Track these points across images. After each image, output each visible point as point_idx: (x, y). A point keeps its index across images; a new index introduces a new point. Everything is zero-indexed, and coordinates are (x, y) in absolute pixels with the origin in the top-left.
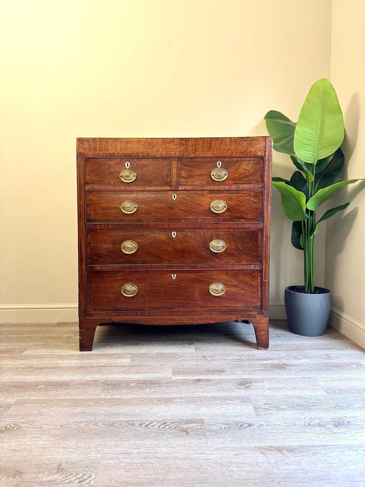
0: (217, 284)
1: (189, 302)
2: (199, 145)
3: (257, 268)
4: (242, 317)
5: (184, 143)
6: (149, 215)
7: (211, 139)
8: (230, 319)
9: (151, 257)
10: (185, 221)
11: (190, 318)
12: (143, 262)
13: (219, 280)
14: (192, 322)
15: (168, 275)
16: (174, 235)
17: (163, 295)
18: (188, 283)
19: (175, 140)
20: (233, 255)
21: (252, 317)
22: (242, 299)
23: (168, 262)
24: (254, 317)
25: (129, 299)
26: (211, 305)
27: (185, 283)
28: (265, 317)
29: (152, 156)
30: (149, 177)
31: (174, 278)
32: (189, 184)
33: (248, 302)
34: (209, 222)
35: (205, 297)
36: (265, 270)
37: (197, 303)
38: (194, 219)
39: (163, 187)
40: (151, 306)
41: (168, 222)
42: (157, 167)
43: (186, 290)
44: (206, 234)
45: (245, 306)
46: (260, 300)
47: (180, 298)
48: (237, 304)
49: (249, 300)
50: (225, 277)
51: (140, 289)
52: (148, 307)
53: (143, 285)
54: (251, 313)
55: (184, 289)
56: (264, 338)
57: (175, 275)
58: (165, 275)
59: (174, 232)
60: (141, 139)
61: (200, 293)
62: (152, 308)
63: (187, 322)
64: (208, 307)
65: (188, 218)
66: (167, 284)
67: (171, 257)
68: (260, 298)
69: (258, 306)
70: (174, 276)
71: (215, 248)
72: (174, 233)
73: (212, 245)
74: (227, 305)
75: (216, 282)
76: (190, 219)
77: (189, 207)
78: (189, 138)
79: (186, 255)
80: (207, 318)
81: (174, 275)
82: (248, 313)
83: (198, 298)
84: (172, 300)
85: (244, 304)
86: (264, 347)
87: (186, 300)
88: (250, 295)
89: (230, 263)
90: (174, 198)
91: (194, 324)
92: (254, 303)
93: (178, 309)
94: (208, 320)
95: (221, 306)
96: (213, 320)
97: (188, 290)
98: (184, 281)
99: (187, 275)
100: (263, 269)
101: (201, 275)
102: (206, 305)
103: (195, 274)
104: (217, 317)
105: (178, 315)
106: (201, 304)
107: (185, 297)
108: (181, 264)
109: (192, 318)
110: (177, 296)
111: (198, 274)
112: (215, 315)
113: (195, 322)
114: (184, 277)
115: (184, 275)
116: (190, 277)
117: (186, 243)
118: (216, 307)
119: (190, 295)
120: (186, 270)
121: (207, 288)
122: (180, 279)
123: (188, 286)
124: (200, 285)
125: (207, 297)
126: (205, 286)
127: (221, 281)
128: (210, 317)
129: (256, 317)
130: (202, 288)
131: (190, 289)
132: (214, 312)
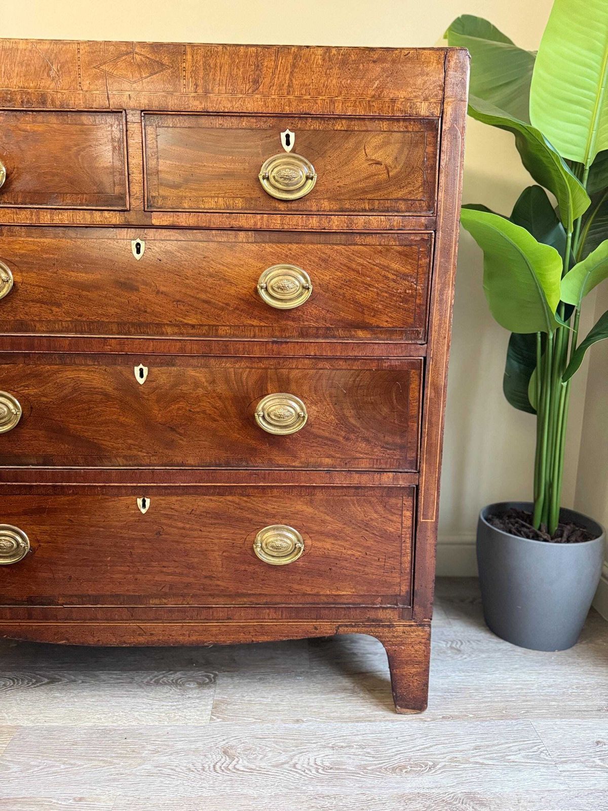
0: (277, 529)
1: (192, 580)
2: (218, 69)
3: (401, 483)
4: (353, 626)
5: (166, 61)
6: (54, 308)
7: (259, 49)
8: (317, 631)
9: (67, 446)
10: (176, 330)
11: (196, 629)
12: (41, 461)
13: (285, 517)
14: (202, 638)
15: (126, 500)
16: (142, 376)
17: (109, 559)
18: (188, 526)
19: (137, 50)
20: (329, 443)
21: (383, 626)
22: (354, 573)
23: (125, 462)
24: (389, 626)
25: (4, 569)
26: (259, 591)
27: (180, 525)
28: (420, 625)
29: (58, 103)
30: (49, 178)
31: (144, 511)
32: (186, 206)
33: (370, 583)
34: (254, 337)
35: (243, 568)
36: (427, 489)
37: (218, 586)
38: (205, 325)
39: (98, 214)
40: (76, 593)
41: (118, 334)
42: (76, 145)
43: (181, 546)
44: (245, 376)
45: (362, 593)
46: (408, 577)
48: (338, 589)
49: (374, 577)
50: (305, 507)
51: (38, 541)
52: (64, 596)
53: (47, 528)
54: (381, 614)
55: (177, 542)
56: (415, 683)
57: (148, 501)
58: (116, 499)
59: (141, 366)
60: (16, 42)
61: (224, 554)
62: (76, 596)
63: (187, 638)
64: (250, 595)
65: (186, 321)
66: (122, 528)
67: (132, 446)
68: (408, 570)
69: (402, 594)
70: (143, 505)
71: (272, 419)
72: (141, 370)
73: (263, 410)
74: (308, 590)
75: (277, 523)
76: (193, 326)
77: (187, 286)
78: (184, 45)
79: (181, 439)
80: (245, 630)
81: (144, 501)
82: (372, 614)
83: (220, 569)
84: (139, 576)
85: (359, 587)
86: (414, 709)
87: (181, 574)
88: (378, 564)
89: (319, 466)
90: (138, 252)
91: (206, 644)
92: (390, 585)
93: (157, 601)
94: (250, 633)
95: (291, 594)
96: (266, 634)
97: (189, 545)
98: (176, 518)
99: (185, 500)
100: (420, 486)
101: (229, 501)
102: (244, 589)
103: (211, 497)
104: (276, 625)
105: (157, 619)
106: (228, 588)
107: (178, 567)
108: (165, 466)
109: (201, 628)
110: (154, 564)
111: (222, 499)
112: (272, 619)
113: (209, 640)
114: (177, 507)
115: (177, 501)
116: (195, 507)
117: (181, 403)
118: (275, 595)
119: (196, 560)
120: (182, 484)
121: (247, 539)
122: (162, 512)
123: (188, 532)
124: (225, 533)
125: (247, 567)
126: (241, 534)
127: (290, 519)
128: (255, 624)
129: (393, 626)
130: (233, 540)
131: (196, 543)
132: (268, 611)
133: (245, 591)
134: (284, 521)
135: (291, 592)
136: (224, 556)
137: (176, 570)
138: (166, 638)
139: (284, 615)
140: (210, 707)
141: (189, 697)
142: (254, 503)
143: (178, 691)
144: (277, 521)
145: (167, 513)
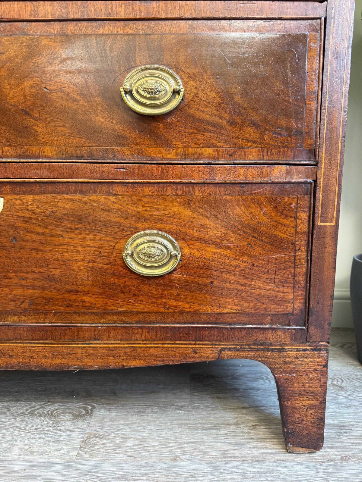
0: (150, 234)
1: (54, 294)
3: (296, 179)
4: (238, 350)
8: (197, 356)
11: (59, 350)
13: (159, 221)
14: (65, 361)
20: (210, 128)
21: (272, 350)
22: (239, 287)
24: (279, 351)
26: (130, 308)
27: (39, 229)
28: (316, 349)
33: (258, 299)
35: (112, 281)
36: (326, 186)
37: (84, 301)
43: (40, 255)
45: (248, 311)
46: (303, 292)
47: (23, 282)
48: (220, 306)
49: (262, 292)
50: (181, 210)
54: (270, 337)
55: (36, 250)
56: (309, 417)
61: (90, 264)
63: (49, 361)
64: (120, 313)
68: (303, 284)
69: (295, 312)
73: (130, 84)
74: (186, 306)
75: (149, 228)
79: (37, 126)
80: (115, 352)
82: (259, 336)
83: (86, 282)
85: (245, 304)
86: (308, 447)
87: (41, 288)
88: (267, 276)
89: (198, 158)
91: (71, 369)
92: (282, 302)
93: (16, 319)
94: (120, 356)
95: (167, 311)
96: (139, 357)
97: (49, 254)
98: (33, 221)
99: (42, 200)
100: (318, 181)
101: (94, 201)
102: (113, 305)
103: (73, 197)
104: (150, 348)
105: (16, 339)
106: (95, 304)
107: (37, 279)
108: (20, 158)
109: (65, 350)
110: (11, 275)
111: (85, 199)
112: (145, 340)
113: (74, 365)
114: (33, 207)
115: (33, 200)
116: (54, 209)
117: (35, 79)
118: (149, 313)
119: (58, 271)
120: (38, 180)
121: (116, 247)
122: (18, 214)
123: (49, 239)
124: (91, 239)
125: (117, 280)
126: (108, 241)
127: (165, 224)
128: (126, 346)
129: (284, 350)
130: (100, 248)
131: (57, 251)
132: (140, 331)
133: (114, 308)
134: (158, 225)
135: (168, 309)
136: (90, 267)
137: (35, 282)
138: (27, 360)
139: (159, 336)
140: (79, 441)
141: (60, 430)
142: (123, 204)
143: (51, 422)
144: (149, 226)
145: (23, 215)
